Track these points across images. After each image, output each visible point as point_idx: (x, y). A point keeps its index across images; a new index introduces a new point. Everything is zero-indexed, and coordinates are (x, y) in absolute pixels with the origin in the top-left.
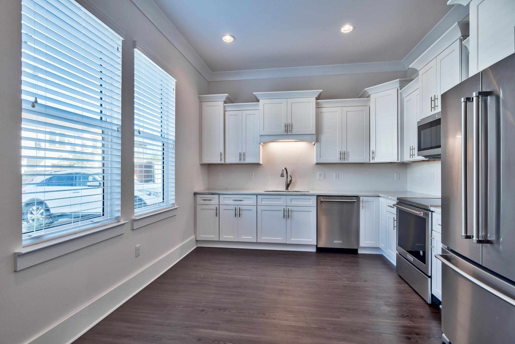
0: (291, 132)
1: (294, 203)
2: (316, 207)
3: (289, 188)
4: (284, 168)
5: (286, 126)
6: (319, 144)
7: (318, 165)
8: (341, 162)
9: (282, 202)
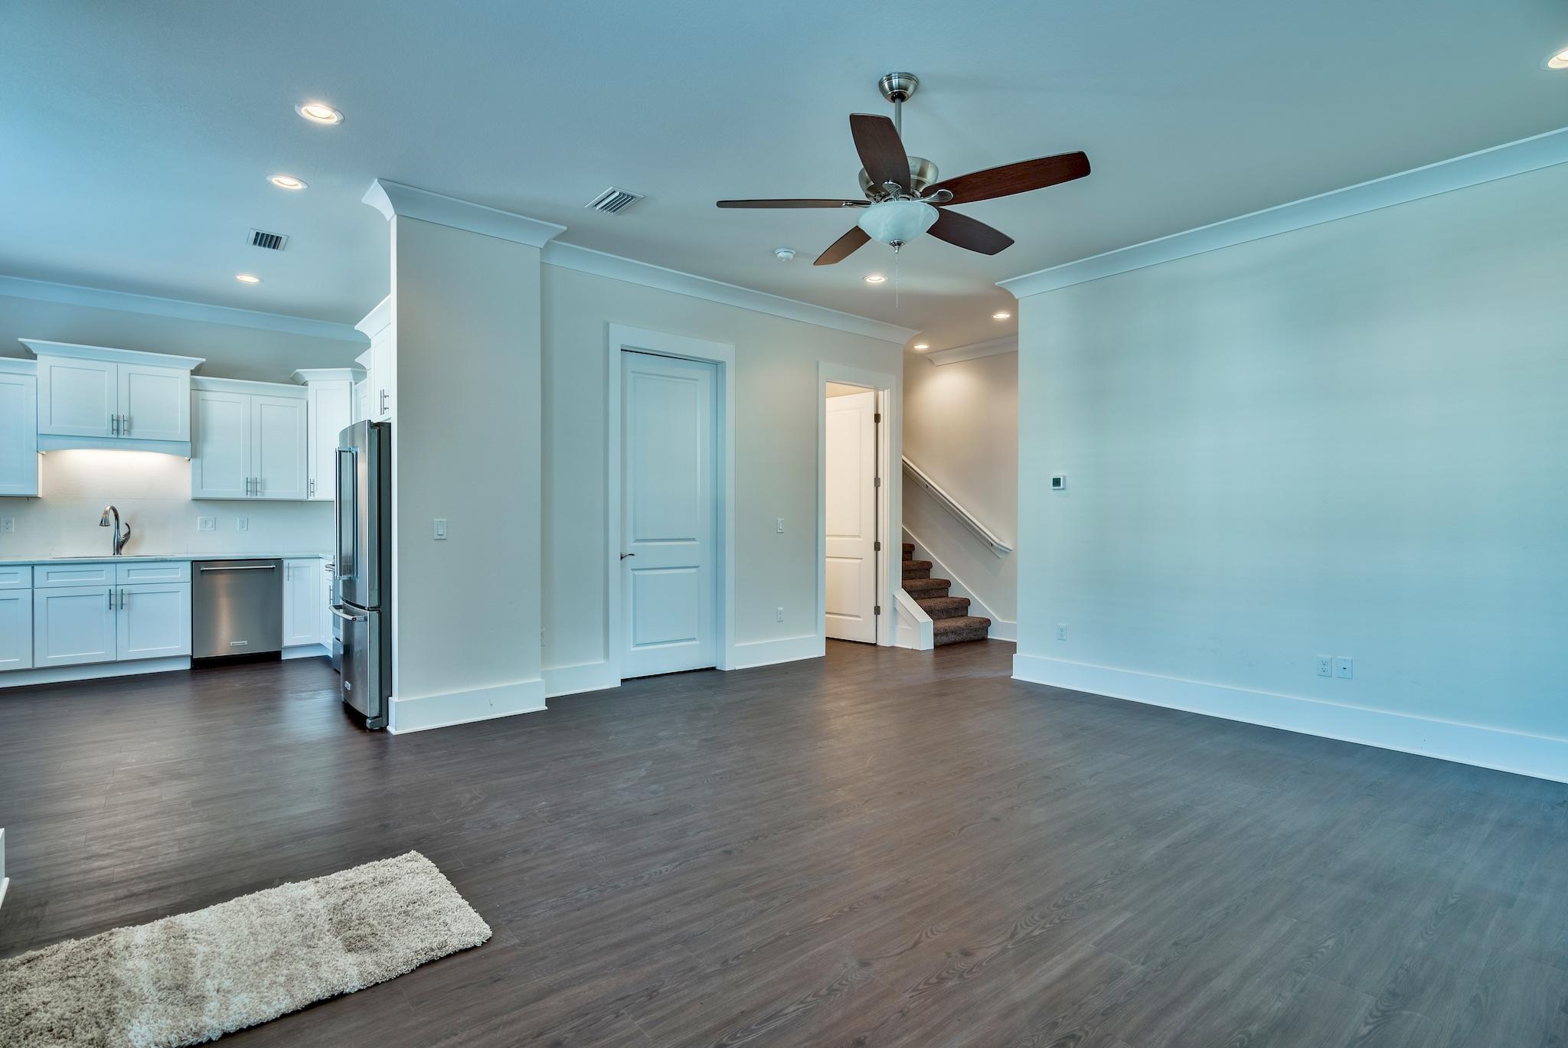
0: (130, 434)
1: (135, 577)
2: (190, 584)
3: (124, 551)
4: (108, 508)
5: (115, 419)
6: (198, 461)
7: (195, 502)
8: (249, 497)
9: (105, 578)
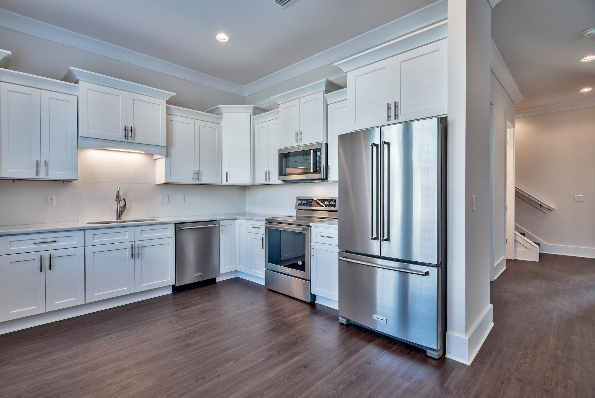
0: (134, 140)
1: (145, 236)
2: (174, 238)
3: (122, 218)
5: (126, 130)
6: (169, 159)
7: (160, 186)
8: (195, 182)
9: (127, 237)
